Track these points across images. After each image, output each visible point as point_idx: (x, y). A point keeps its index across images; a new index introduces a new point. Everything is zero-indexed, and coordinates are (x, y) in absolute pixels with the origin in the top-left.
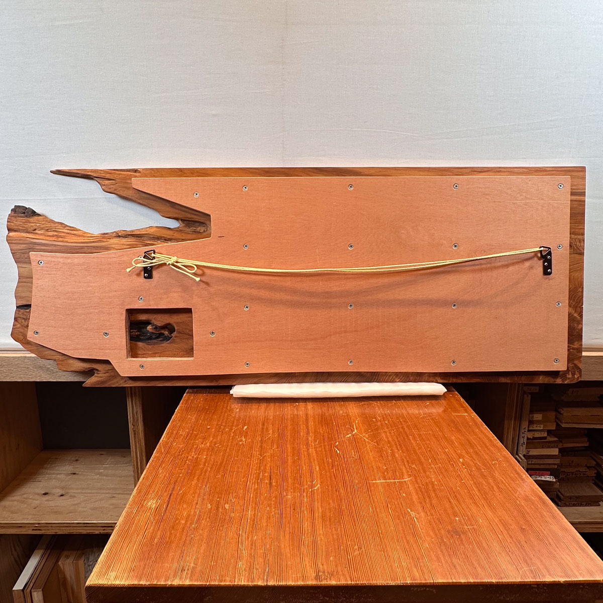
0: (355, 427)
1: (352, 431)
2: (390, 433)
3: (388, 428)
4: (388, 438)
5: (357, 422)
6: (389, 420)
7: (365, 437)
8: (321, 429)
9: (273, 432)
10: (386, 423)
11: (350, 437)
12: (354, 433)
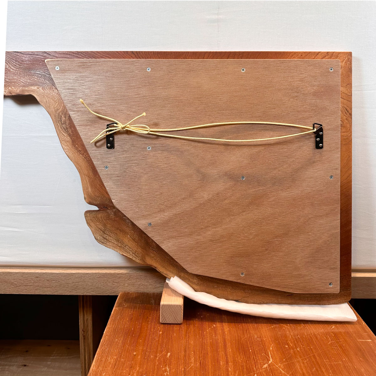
0: (270, 356)
1: (268, 360)
2: (303, 363)
3: (301, 357)
4: (302, 370)
5: (271, 349)
6: (300, 348)
7: (280, 367)
8: (239, 358)
9: (195, 361)
10: (298, 351)
11: (266, 368)
12: (270, 362)
